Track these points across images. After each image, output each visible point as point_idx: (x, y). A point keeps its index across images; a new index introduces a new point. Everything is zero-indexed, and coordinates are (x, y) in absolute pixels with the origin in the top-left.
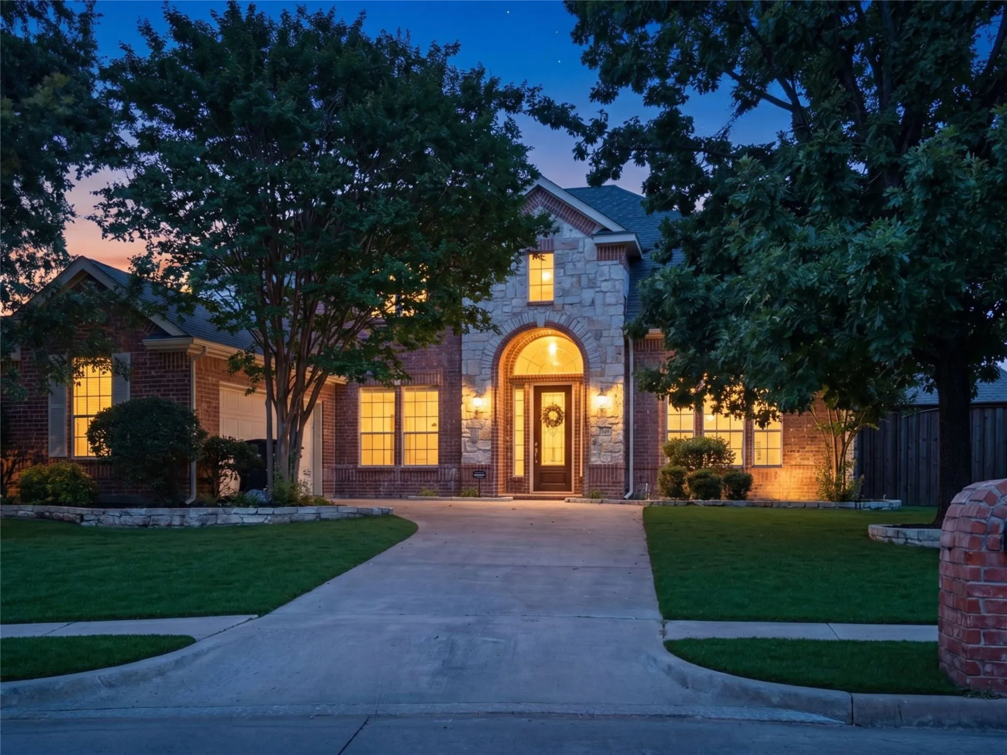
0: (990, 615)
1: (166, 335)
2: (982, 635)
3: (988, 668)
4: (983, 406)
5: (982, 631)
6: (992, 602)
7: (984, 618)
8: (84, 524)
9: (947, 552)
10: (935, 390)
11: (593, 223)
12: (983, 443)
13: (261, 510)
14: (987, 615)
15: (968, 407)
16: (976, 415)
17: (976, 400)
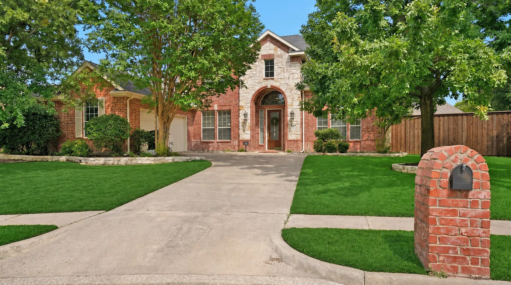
0: (443, 226)
1: (117, 90)
2: (438, 239)
3: (441, 258)
4: (439, 116)
5: (438, 236)
6: (443, 219)
7: (439, 228)
8: (81, 164)
9: (418, 187)
10: (420, 109)
11: (288, 48)
12: (439, 129)
13: (150, 158)
14: (440, 226)
15: (432, 116)
16: (436, 120)
17: (437, 113)
